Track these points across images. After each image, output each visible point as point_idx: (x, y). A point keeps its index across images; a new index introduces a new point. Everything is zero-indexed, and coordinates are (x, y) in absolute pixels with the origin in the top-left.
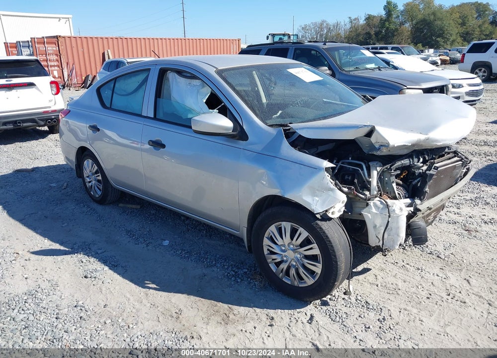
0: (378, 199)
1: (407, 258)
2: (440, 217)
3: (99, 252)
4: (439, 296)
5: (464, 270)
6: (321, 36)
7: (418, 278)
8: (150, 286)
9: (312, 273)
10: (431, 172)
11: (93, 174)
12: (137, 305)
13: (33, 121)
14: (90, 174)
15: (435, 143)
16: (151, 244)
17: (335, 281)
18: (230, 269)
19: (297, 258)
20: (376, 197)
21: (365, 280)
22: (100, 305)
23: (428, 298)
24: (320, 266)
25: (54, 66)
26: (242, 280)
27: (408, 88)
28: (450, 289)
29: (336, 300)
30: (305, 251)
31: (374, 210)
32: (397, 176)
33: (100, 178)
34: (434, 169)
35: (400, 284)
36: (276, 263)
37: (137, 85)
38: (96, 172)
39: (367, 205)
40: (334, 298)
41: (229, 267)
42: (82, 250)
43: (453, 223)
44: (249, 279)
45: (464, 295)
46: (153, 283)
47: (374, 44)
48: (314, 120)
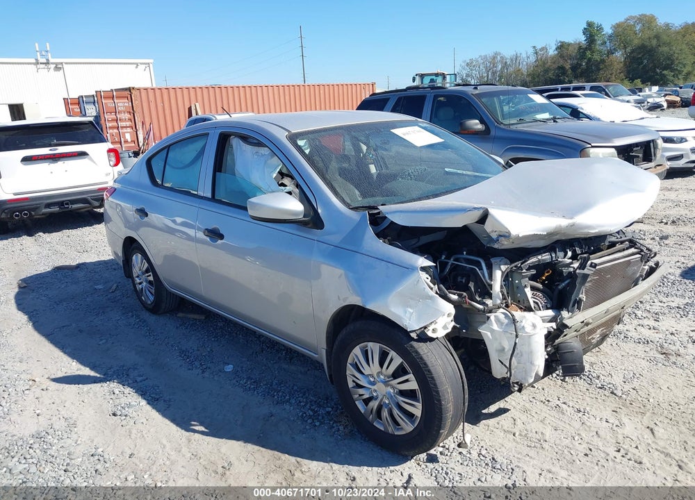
0: (502, 310)
1: (565, 394)
2: (627, 333)
3: (139, 379)
4: (604, 452)
5: (648, 414)
6: (494, 73)
7: (577, 425)
8: (197, 428)
9: (410, 416)
10: (586, 271)
11: (143, 273)
12: (173, 455)
13: (85, 201)
14: (140, 273)
15: (586, 231)
16: (208, 370)
17: (440, 428)
18: (308, 406)
19: (389, 393)
20: (499, 308)
21: (497, 426)
22: (124, 454)
23: (586, 455)
24: (420, 405)
25: (126, 127)
26: (321, 423)
27: (593, 147)
28: (622, 443)
29: (449, 454)
30: (399, 383)
31: (495, 327)
32: (533, 278)
33: (151, 278)
34: (591, 266)
35: (548, 432)
36: (364, 400)
37: (194, 154)
38: (147, 271)
39: (489, 318)
40: (446, 452)
41: (307, 403)
42: (117, 378)
43: (644, 343)
44: (332, 423)
45: (642, 451)
46: (201, 424)
47: (571, 82)
48: (420, 199)
